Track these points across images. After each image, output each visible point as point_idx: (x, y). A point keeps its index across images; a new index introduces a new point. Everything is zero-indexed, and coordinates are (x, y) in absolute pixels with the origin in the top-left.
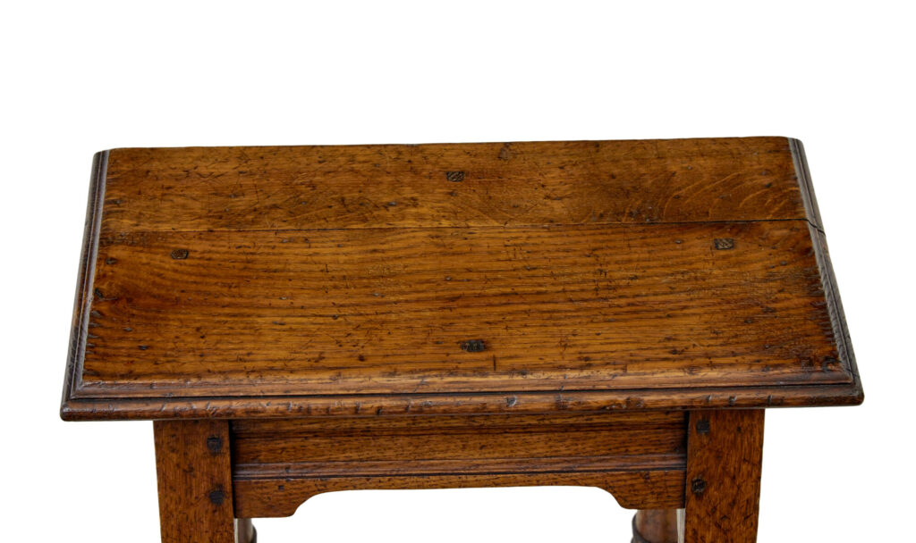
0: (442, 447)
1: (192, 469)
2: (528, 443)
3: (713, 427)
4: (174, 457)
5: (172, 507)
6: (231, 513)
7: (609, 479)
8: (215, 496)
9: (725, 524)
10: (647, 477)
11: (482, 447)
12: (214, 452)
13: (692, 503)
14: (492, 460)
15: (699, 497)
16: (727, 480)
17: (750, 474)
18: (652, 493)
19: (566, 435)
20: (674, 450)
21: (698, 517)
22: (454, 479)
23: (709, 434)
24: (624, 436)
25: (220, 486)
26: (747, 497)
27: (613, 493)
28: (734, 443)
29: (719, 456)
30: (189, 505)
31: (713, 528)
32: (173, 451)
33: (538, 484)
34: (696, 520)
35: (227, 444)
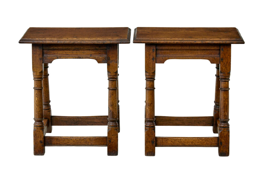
0: (186, 53)
1: (150, 54)
2: (198, 53)
3: (224, 50)
4: (148, 52)
5: (147, 61)
6: (155, 62)
7: (209, 58)
8: (153, 59)
9: (226, 66)
10: (214, 58)
11: (191, 53)
12: (153, 52)
13: (221, 62)
14: (192, 55)
15: (222, 61)
16: (226, 59)
17: (229, 58)
18: (215, 61)
19: (203, 51)
20: (219, 54)
21: (222, 65)
22: (187, 58)
23: (223, 51)
24: (211, 51)
25: (154, 57)
26: (229, 62)
27: (210, 61)
28: (227, 52)
29: (225, 55)
30: (149, 60)
31: (224, 67)
32: (148, 51)
33: (199, 59)
34: (222, 66)
35: (155, 50)
